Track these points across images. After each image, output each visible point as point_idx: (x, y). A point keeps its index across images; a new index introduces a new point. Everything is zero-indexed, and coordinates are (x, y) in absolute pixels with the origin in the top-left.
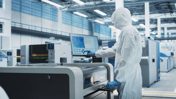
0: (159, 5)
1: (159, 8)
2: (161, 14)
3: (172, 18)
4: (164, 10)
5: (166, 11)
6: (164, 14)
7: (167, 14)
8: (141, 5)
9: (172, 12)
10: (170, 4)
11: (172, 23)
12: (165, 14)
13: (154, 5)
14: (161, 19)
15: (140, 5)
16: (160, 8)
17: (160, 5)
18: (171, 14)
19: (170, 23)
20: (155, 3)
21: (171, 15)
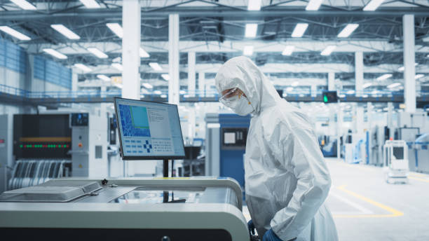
0: (197, 22)
1: (196, 29)
2: (197, 43)
3: (220, 53)
4: (206, 34)
5: (209, 37)
6: (204, 42)
7: (212, 42)
8: (159, 21)
9: (222, 40)
10: (225, 22)
11: (217, 63)
12: (208, 42)
13: (188, 21)
14: (197, 53)
15: (156, 20)
16: (200, 30)
17: (202, 22)
18: (221, 44)
19: (213, 63)
20: (191, 18)
21: (220, 46)
